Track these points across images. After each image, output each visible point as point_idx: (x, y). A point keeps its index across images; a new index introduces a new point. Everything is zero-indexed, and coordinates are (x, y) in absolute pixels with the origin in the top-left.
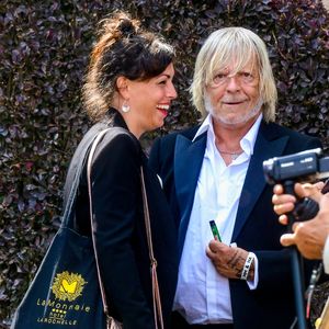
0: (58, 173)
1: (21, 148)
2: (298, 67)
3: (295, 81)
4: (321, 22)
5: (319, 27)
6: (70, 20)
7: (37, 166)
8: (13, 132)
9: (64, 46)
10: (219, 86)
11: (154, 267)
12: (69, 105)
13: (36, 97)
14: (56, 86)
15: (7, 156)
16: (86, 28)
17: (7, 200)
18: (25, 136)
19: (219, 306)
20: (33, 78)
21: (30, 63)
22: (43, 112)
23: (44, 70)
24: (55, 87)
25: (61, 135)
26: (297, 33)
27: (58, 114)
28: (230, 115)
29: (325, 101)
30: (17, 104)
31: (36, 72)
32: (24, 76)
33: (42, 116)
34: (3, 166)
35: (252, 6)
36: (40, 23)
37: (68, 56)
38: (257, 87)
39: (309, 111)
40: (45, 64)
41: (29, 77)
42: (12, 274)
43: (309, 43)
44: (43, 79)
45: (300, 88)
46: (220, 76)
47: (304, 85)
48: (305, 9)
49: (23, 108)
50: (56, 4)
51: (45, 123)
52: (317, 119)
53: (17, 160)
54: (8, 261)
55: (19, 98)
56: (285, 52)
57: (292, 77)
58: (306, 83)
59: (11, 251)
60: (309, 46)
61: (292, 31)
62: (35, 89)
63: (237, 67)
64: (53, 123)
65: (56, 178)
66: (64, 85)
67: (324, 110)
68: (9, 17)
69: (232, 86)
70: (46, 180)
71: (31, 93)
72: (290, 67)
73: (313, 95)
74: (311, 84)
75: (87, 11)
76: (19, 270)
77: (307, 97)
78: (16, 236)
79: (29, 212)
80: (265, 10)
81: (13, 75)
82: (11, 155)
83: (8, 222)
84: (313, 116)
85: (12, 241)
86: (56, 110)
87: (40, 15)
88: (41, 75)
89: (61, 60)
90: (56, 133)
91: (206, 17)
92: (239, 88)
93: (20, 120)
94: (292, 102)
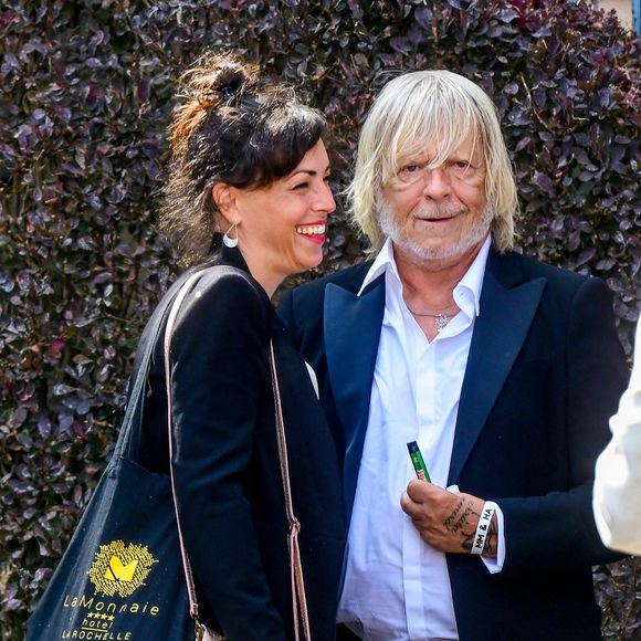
0: (114, 360)
1: (42, 315)
2: (574, 143)
3: (568, 170)
4: (616, 54)
5: (611, 64)
6: (129, 64)
7: (72, 349)
8: (24, 285)
9: (118, 115)
10: (410, 186)
11: (294, 534)
12: (132, 229)
13: (67, 216)
14: (106, 192)
15: (15, 330)
16: (161, 79)
17: (15, 417)
18: (49, 291)
19: (430, 613)
20: (60, 178)
21: (53, 151)
22: (82, 243)
23: (81, 161)
24: (104, 195)
25: (119, 287)
26: (570, 77)
27: (110, 247)
28: (433, 242)
29: (626, 207)
30: (30, 229)
31: (65, 166)
32: (43, 175)
33: (81, 250)
34: (7, 350)
35: (480, 27)
36: (70, 71)
37: (128, 135)
38: (482, 186)
39: (597, 228)
40: (82, 150)
41: (53, 177)
42: (31, 559)
43: (592, 95)
44: (80, 181)
45: (578, 182)
46: (411, 168)
47: (586, 178)
48: (585, 30)
49: (43, 238)
50: (101, 35)
51: (85, 265)
52: (612, 242)
53: (35, 339)
54: (22, 534)
55: (34, 218)
56: (547, 115)
57: (563, 163)
58: (589, 173)
59: (27, 516)
60: (593, 102)
61: (559, 74)
62: (65, 201)
63: (443, 149)
64: (102, 263)
65: (111, 371)
66: (121, 190)
67: (625, 225)
68: (11, 62)
69: (436, 186)
70: (92, 375)
71: (58, 207)
72: (558, 143)
73: (603, 196)
74: (598, 176)
75: (161, 46)
76: (43, 552)
77: (593, 200)
78: (36, 485)
79: (61, 438)
80: (505, 35)
81: (21, 173)
82: (21, 328)
83: (19, 457)
84: (605, 237)
85: (29, 494)
86: (106, 238)
87: (71, 56)
88: (76, 172)
89: (113, 142)
90: (107, 283)
91: (392, 51)
92: (449, 190)
93: (37, 260)
94: (563, 212)
